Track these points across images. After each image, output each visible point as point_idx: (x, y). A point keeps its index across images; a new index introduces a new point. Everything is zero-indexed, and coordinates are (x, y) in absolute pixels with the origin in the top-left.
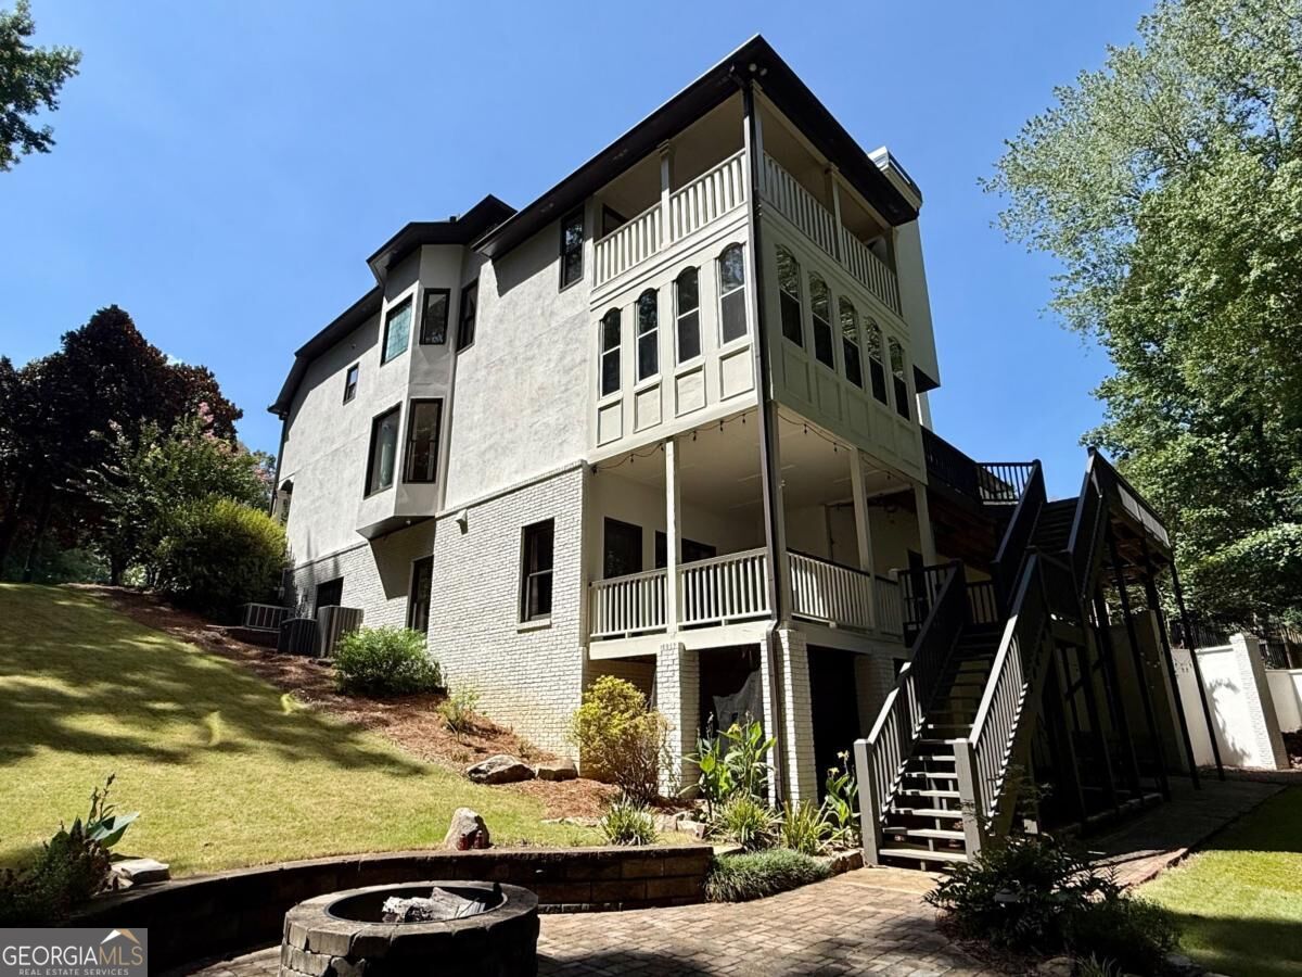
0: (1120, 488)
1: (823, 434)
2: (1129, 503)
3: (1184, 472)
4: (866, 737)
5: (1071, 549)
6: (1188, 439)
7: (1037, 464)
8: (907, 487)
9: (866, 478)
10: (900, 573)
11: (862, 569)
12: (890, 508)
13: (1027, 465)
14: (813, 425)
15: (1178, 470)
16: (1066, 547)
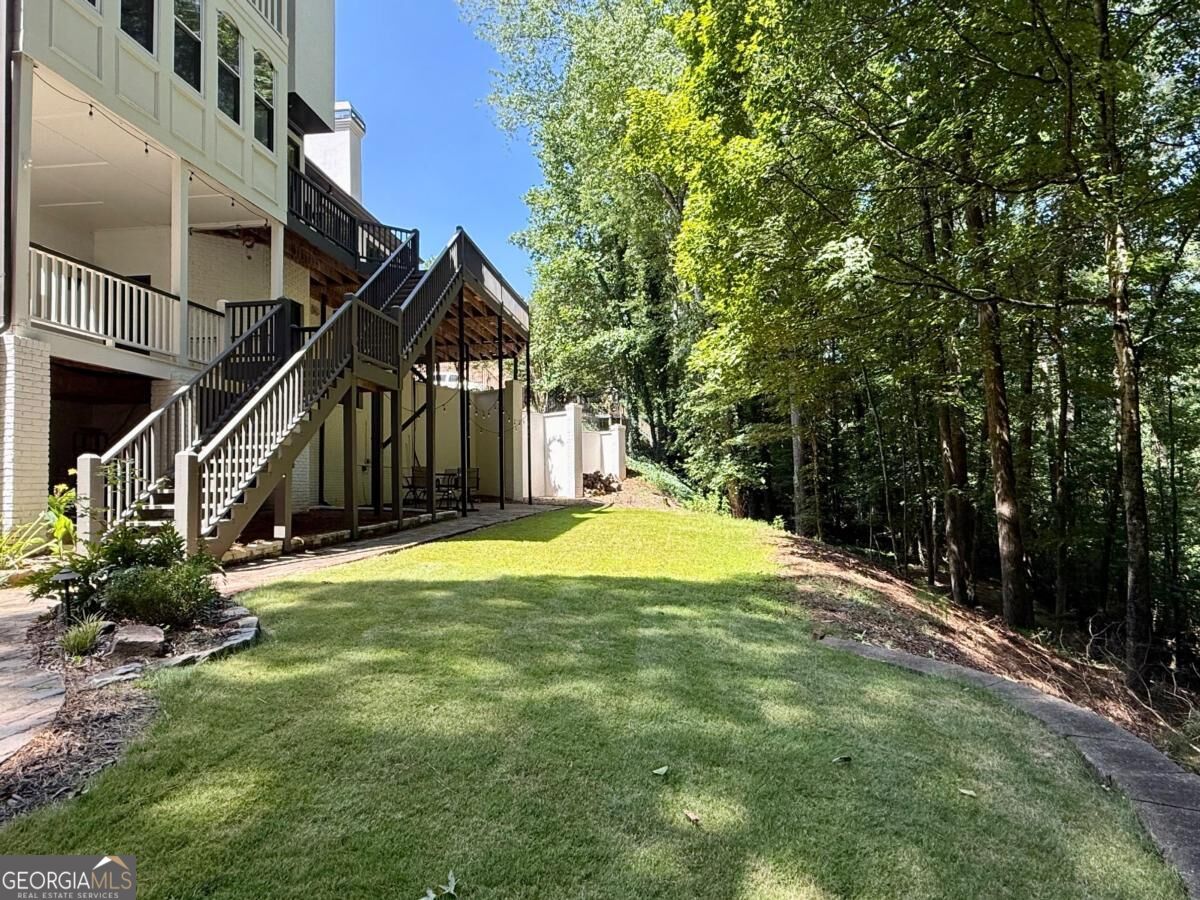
0: (485, 269)
1: (123, 126)
2: (491, 283)
3: (570, 278)
4: (101, 452)
5: (403, 307)
6: (576, 252)
7: (416, 232)
8: (262, 223)
9: (191, 202)
10: (228, 306)
11: (172, 293)
12: (248, 243)
13: (407, 232)
14: (99, 106)
15: (566, 276)
16: (400, 304)
